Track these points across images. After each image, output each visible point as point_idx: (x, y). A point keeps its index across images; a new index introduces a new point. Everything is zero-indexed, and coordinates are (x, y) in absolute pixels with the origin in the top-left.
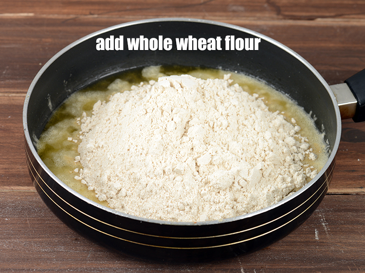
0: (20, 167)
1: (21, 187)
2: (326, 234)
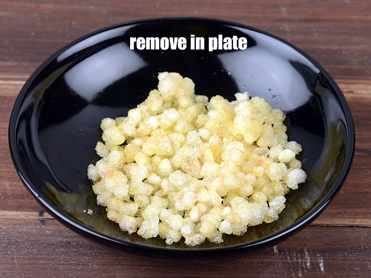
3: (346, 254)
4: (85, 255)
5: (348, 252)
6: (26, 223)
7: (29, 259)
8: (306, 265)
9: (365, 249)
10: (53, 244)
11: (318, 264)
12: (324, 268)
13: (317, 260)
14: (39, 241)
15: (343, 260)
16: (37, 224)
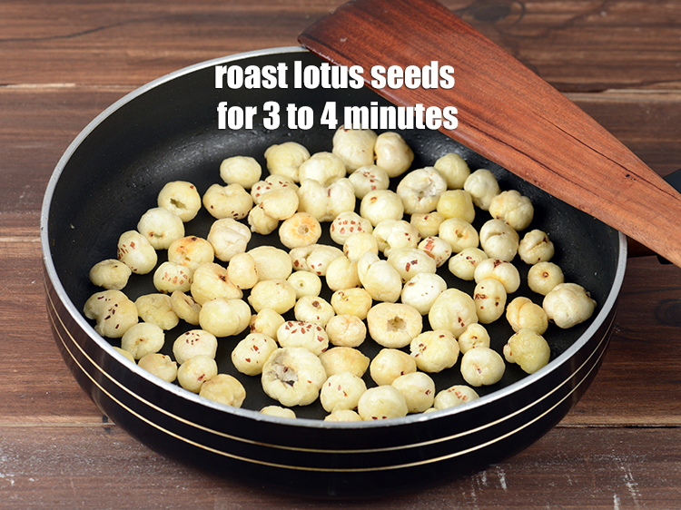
0: (56, 378)
1: (58, 418)
2: (635, 504)
3: (536, 464)
4: (170, 474)
5: (539, 462)
6: (84, 433)
7: (91, 481)
8: (481, 481)
9: (564, 458)
10: (123, 460)
11: (499, 478)
12: (507, 485)
13: (496, 474)
14: (104, 456)
15: (532, 473)
16: (100, 433)
